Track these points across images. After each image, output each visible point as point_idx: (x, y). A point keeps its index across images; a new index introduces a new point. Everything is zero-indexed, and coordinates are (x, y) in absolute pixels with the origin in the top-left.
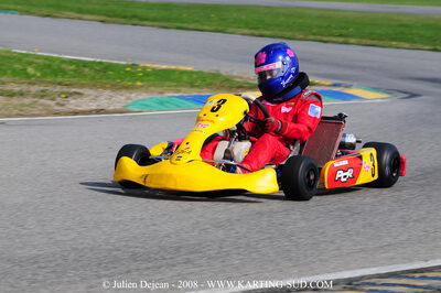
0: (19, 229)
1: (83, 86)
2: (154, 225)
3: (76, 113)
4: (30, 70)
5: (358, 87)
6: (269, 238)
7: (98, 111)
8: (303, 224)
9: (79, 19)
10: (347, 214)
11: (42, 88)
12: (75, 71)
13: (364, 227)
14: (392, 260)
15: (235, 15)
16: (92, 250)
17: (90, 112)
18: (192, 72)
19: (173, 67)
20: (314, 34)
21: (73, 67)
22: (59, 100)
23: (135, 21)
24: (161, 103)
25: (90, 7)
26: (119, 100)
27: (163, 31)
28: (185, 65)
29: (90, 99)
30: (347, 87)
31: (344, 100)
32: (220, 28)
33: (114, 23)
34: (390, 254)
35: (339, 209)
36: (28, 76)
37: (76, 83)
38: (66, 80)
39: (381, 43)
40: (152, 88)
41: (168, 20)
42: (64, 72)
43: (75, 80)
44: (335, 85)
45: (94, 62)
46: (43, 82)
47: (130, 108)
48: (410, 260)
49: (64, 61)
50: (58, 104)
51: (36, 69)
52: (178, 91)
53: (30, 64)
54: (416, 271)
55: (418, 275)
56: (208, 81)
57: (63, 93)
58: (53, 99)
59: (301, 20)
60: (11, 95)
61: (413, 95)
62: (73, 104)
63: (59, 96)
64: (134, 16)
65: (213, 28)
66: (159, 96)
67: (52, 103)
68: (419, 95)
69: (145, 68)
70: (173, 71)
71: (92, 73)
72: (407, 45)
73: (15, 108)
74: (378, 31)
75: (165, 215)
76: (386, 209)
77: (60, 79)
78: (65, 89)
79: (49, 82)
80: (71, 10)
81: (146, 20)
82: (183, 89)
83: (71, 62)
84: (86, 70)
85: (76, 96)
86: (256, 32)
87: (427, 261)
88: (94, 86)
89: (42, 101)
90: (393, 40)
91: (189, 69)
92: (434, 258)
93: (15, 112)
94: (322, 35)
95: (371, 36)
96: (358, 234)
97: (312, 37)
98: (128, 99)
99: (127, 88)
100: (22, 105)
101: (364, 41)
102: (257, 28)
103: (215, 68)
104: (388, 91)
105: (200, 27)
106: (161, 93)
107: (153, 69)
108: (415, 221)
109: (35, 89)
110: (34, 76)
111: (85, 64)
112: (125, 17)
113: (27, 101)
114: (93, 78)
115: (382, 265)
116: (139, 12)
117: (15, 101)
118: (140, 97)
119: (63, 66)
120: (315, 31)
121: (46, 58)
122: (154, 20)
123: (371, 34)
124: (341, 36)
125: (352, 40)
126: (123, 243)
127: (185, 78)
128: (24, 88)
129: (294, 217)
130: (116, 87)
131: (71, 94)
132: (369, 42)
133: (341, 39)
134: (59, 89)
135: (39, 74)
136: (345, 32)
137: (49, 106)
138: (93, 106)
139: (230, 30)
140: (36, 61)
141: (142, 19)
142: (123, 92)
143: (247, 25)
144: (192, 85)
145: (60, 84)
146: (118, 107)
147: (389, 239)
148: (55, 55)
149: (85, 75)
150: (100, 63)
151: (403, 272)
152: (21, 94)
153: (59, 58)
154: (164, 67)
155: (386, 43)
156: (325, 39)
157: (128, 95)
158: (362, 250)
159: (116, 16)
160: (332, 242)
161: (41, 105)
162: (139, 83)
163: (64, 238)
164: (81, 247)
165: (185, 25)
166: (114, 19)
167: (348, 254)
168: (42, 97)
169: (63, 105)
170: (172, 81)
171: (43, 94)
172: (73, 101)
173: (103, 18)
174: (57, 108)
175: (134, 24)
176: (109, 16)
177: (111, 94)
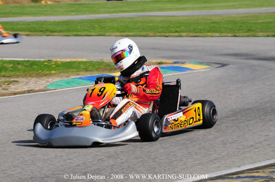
1: (18, 76)
2: (69, 159)
3: (15, 94)
5: (190, 63)
6: (142, 161)
7: (29, 91)
8: (162, 150)
10: (188, 142)
12: (13, 67)
13: (199, 149)
14: (218, 168)
15: (110, 25)
16: (31, 178)
17: (24, 92)
18: (86, 62)
19: (74, 60)
20: (159, 32)
21: (11, 65)
22: (4, 86)
23: (48, 33)
24: (68, 83)
25: (19, 26)
26: (41, 83)
27: (66, 38)
28: (81, 58)
29: (24, 84)
30: (183, 63)
32: (102, 33)
33: (35, 35)
34: (217, 165)
37: (14, 75)
38: (7, 74)
39: (201, 34)
40: (62, 74)
41: (69, 31)
42: (6, 69)
43: (13, 73)
44: (175, 63)
45: (24, 61)
47: (49, 88)
48: (230, 168)
49: (5, 62)
50: (4, 89)
52: (78, 75)
54: (233, 174)
55: (235, 176)
56: (97, 66)
57: (6, 82)
59: (151, 25)
61: (223, 65)
62: (13, 88)
63: (4, 84)
64: (47, 30)
65: (97, 34)
66: (66, 79)
68: (228, 65)
69: (56, 62)
70: (74, 62)
71: (24, 67)
72: (218, 35)
74: (199, 27)
76: (213, 137)
77: (3, 73)
78: (7, 79)
81: (55, 32)
82: (81, 73)
83: (10, 62)
84: (20, 66)
85: (14, 83)
86: (124, 34)
87: (239, 167)
88: (25, 76)
90: (209, 32)
91: (84, 60)
92: (244, 165)
94: (165, 32)
95: (195, 31)
96: (196, 154)
97: (159, 34)
98: (47, 82)
99: (45, 75)
101: (191, 34)
102: (124, 32)
103: (101, 58)
104: (208, 64)
105: (89, 34)
106: (68, 77)
107: (62, 62)
108: (231, 143)
111: (18, 63)
112: (41, 31)
114: (24, 71)
115: (213, 171)
116: (50, 27)
118: (55, 80)
119: (5, 65)
120: (160, 30)
122: (60, 31)
123: (195, 29)
124: (176, 32)
125: (184, 34)
126: (51, 172)
127: (82, 66)
129: (156, 147)
130: (39, 76)
131: (11, 82)
132: (195, 34)
133: (177, 34)
134: (3, 79)
136: (178, 29)
138: (26, 88)
139: (108, 34)
141: (52, 32)
142: (44, 78)
143: (118, 30)
144: (86, 70)
145: (4, 76)
146: (42, 87)
147: (216, 156)
149: (19, 70)
150: (28, 61)
151: (226, 175)
153: (2, 61)
154: (68, 60)
155: (205, 34)
156: (167, 34)
157: (47, 79)
158: (200, 163)
159: (35, 31)
160: (181, 160)
162: (53, 72)
164: (24, 177)
165: (79, 33)
166: (35, 33)
167: (191, 167)
169: (7, 89)
170: (74, 68)
172: (13, 87)
173: (28, 33)
174: (3, 91)
175: (48, 36)
176: (32, 31)
177: (37, 80)
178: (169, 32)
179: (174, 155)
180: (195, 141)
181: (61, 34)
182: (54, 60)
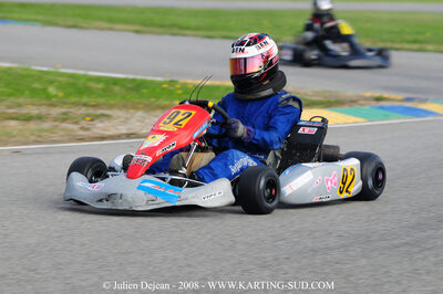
0: (31, 274)
1: (111, 107)
3: (103, 138)
4: (52, 90)
5: (433, 102)
7: (128, 136)
8: (364, 262)
9: (110, 29)
10: (416, 250)
11: (64, 110)
12: (104, 90)
17: (119, 137)
19: (218, 83)
21: (101, 86)
22: (84, 123)
23: (175, 31)
27: (208, 41)
29: (120, 121)
30: (424, 101)
31: (418, 116)
35: (407, 243)
36: (49, 97)
37: (104, 104)
38: (92, 100)
42: (87, 91)
43: (102, 100)
44: (408, 100)
45: (126, 79)
46: (66, 103)
49: (90, 79)
50: (83, 129)
51: (58, 88)
53: (51, 82)
57: (88, 115)
58: (76, 123)
59: (369, 25)
60: (28, 119)
62: (100, 127)
63: (84, 119)
64: (173, 25)
67: (76, 127)
69: (184, 85)
71: (123, 92)
73: (32, 134)
75: (201, 254)
77: (85, 99)
78: (91, 111)
79: (73, 103)
80: (101, 19)
81: (188, 28)
83: (98, 80)
84: (117, 88)
85: (103, 119)
88: (125, 107)
89: (64, 125)
93: (33, 138)
94: (393, 41)
96: (428, 273)
99: (163, 108)
100: (41, 130)
107: (193, 86)
109: (55, 111)
110: (56, 96)
111: (115, 82)
112: (162, 26)
113: (46, 125)
114: (124, 98)
117: (32, 125)
119: (90, 84)
120: (385, 37)
121: (71, 76)
122: (197, 29)
124: (415, 42)
125: (429, 47)
128: (44, 110)
129: (351, 253)
130: (149, 108)
131: (98, 117)
133: (416, 46)
134: (83, 110)
135: (61, 94)
136: (421, 37)
137: (72, 130)
138: (123, 130)
140: (60, 79)
141: (181, 28)
142: (159, 113)
145: (85, 105)
148: (82, 72)
149: (115, 94)
150: (133, 80)
152: (40, 118)
153: (84, 76)
159: (151, 25)
160: (398, 283)
161: (63, 129)
162: (176, 102)
163: (84, 284)
166: (150, 29)
168: (64, 120)
169: (88, 129)
171: (65, 118)
172: (99, 125)
173: (138, 28)
174: (82, 133)
175: (173, 35)
176: (145, 25)
177: (145, 115)
178: (402, 42)
179: (386, 272)
180: (429, 249)
181: (200, 33)
182: (182, 80)
